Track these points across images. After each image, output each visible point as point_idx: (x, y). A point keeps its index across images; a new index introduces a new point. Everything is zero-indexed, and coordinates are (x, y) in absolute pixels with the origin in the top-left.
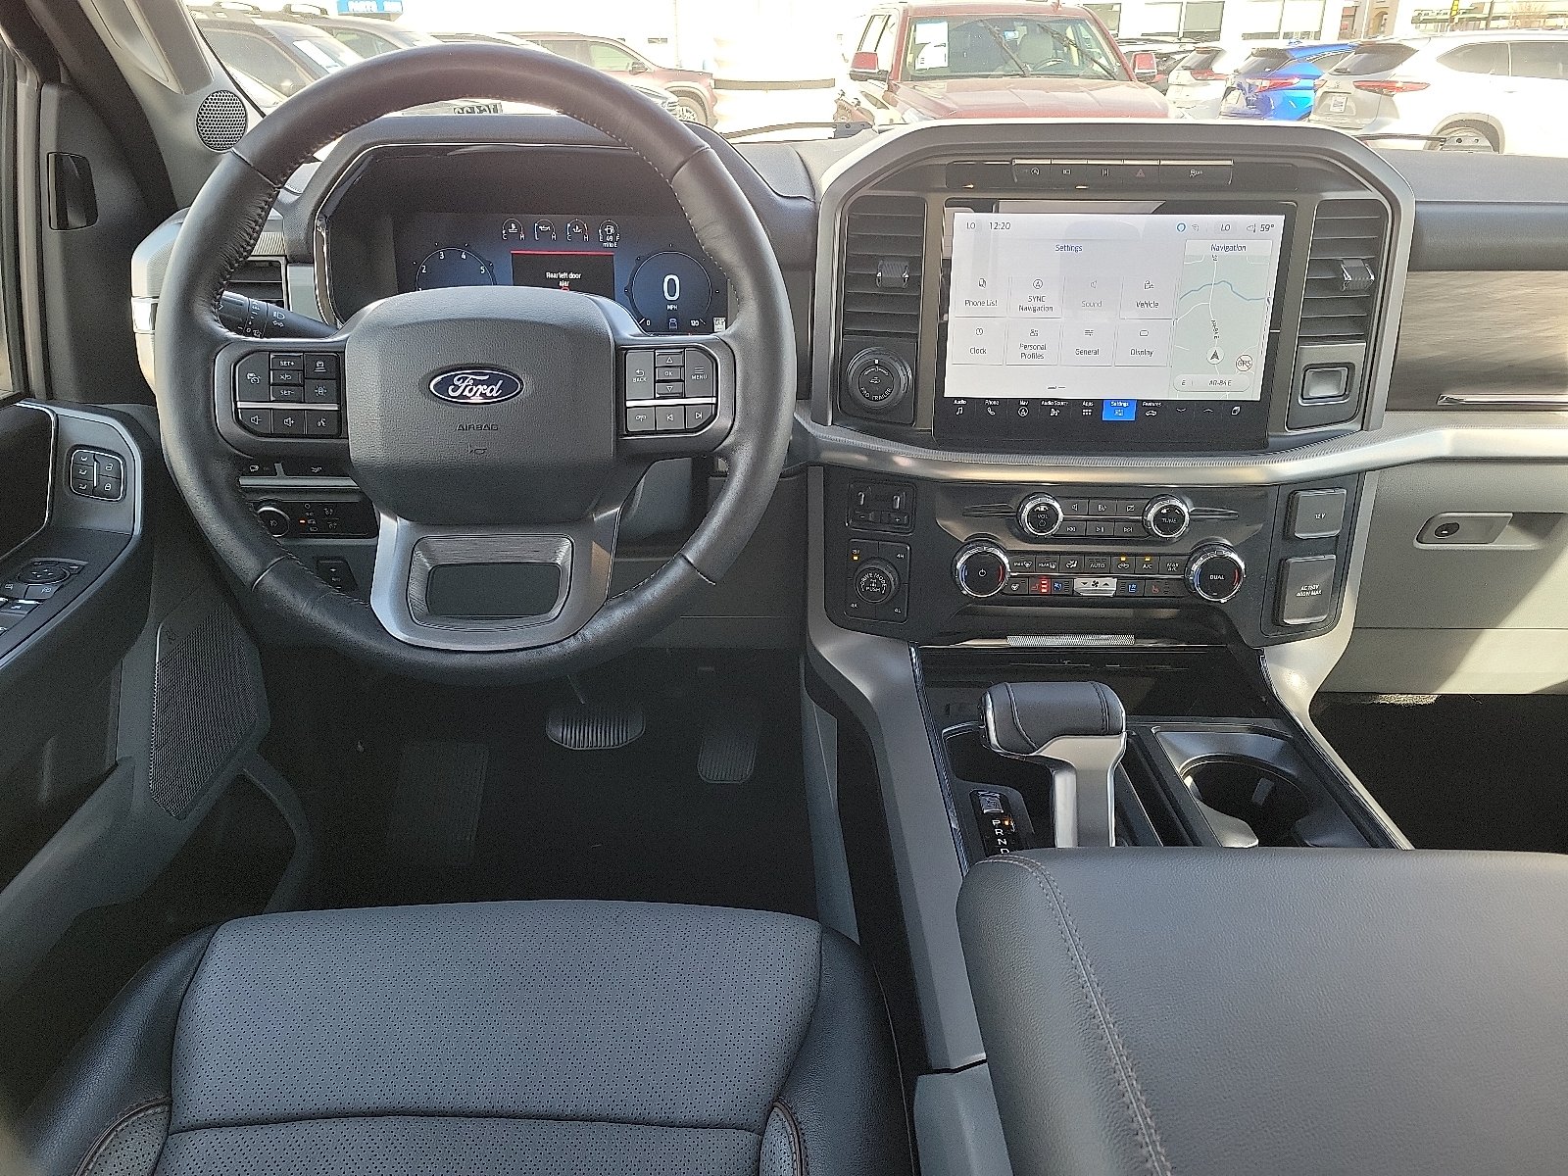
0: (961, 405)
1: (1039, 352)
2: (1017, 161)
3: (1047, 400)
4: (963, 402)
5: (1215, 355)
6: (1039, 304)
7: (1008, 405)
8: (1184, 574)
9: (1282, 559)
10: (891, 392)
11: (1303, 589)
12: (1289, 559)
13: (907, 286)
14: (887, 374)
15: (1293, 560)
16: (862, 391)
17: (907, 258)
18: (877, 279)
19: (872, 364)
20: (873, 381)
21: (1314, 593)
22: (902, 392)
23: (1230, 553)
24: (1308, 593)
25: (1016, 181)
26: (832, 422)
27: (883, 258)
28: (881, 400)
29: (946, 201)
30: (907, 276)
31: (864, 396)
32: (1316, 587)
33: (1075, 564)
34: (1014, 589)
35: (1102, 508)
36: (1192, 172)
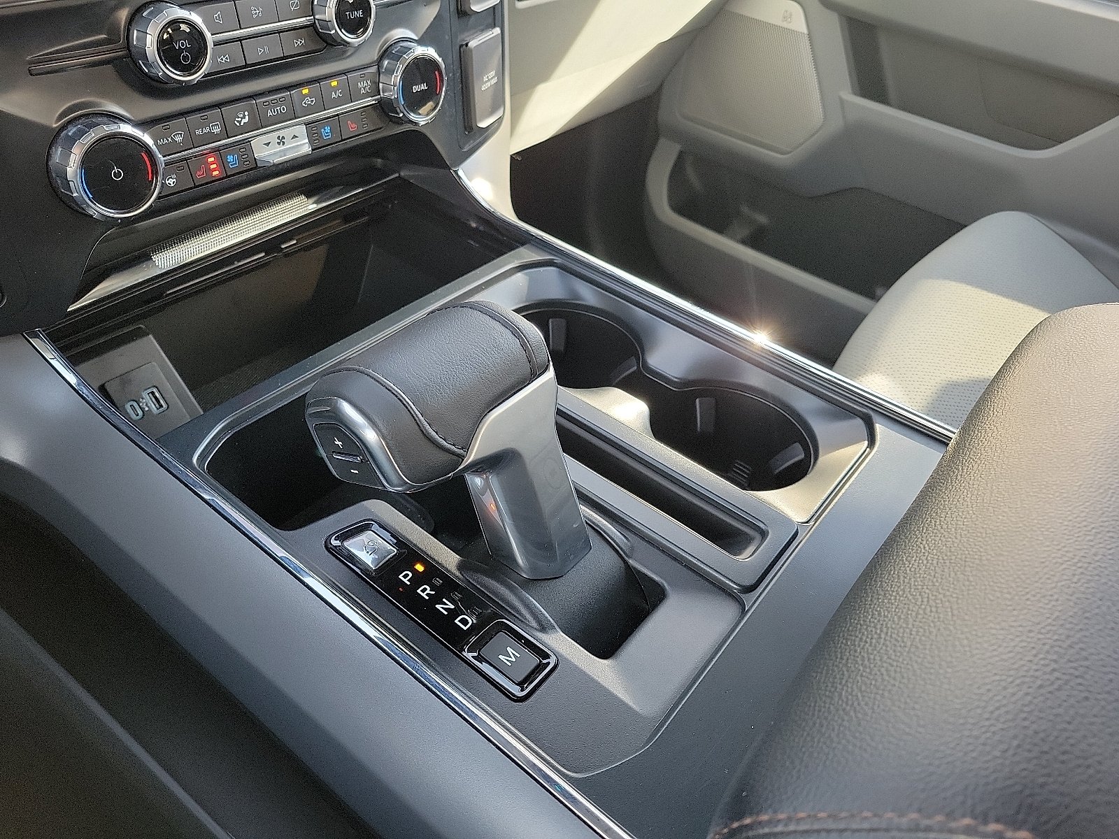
8: (379, 94)
9: (461, 45)
11: (485, 80)
12: (470, 44)
15: (473, 44)
21: (492, 82)
23: (425, 48)
24: (489, 83)
32: (494, 73)
33: (247, 117)
34: (172, 185)
35: (258, 11)
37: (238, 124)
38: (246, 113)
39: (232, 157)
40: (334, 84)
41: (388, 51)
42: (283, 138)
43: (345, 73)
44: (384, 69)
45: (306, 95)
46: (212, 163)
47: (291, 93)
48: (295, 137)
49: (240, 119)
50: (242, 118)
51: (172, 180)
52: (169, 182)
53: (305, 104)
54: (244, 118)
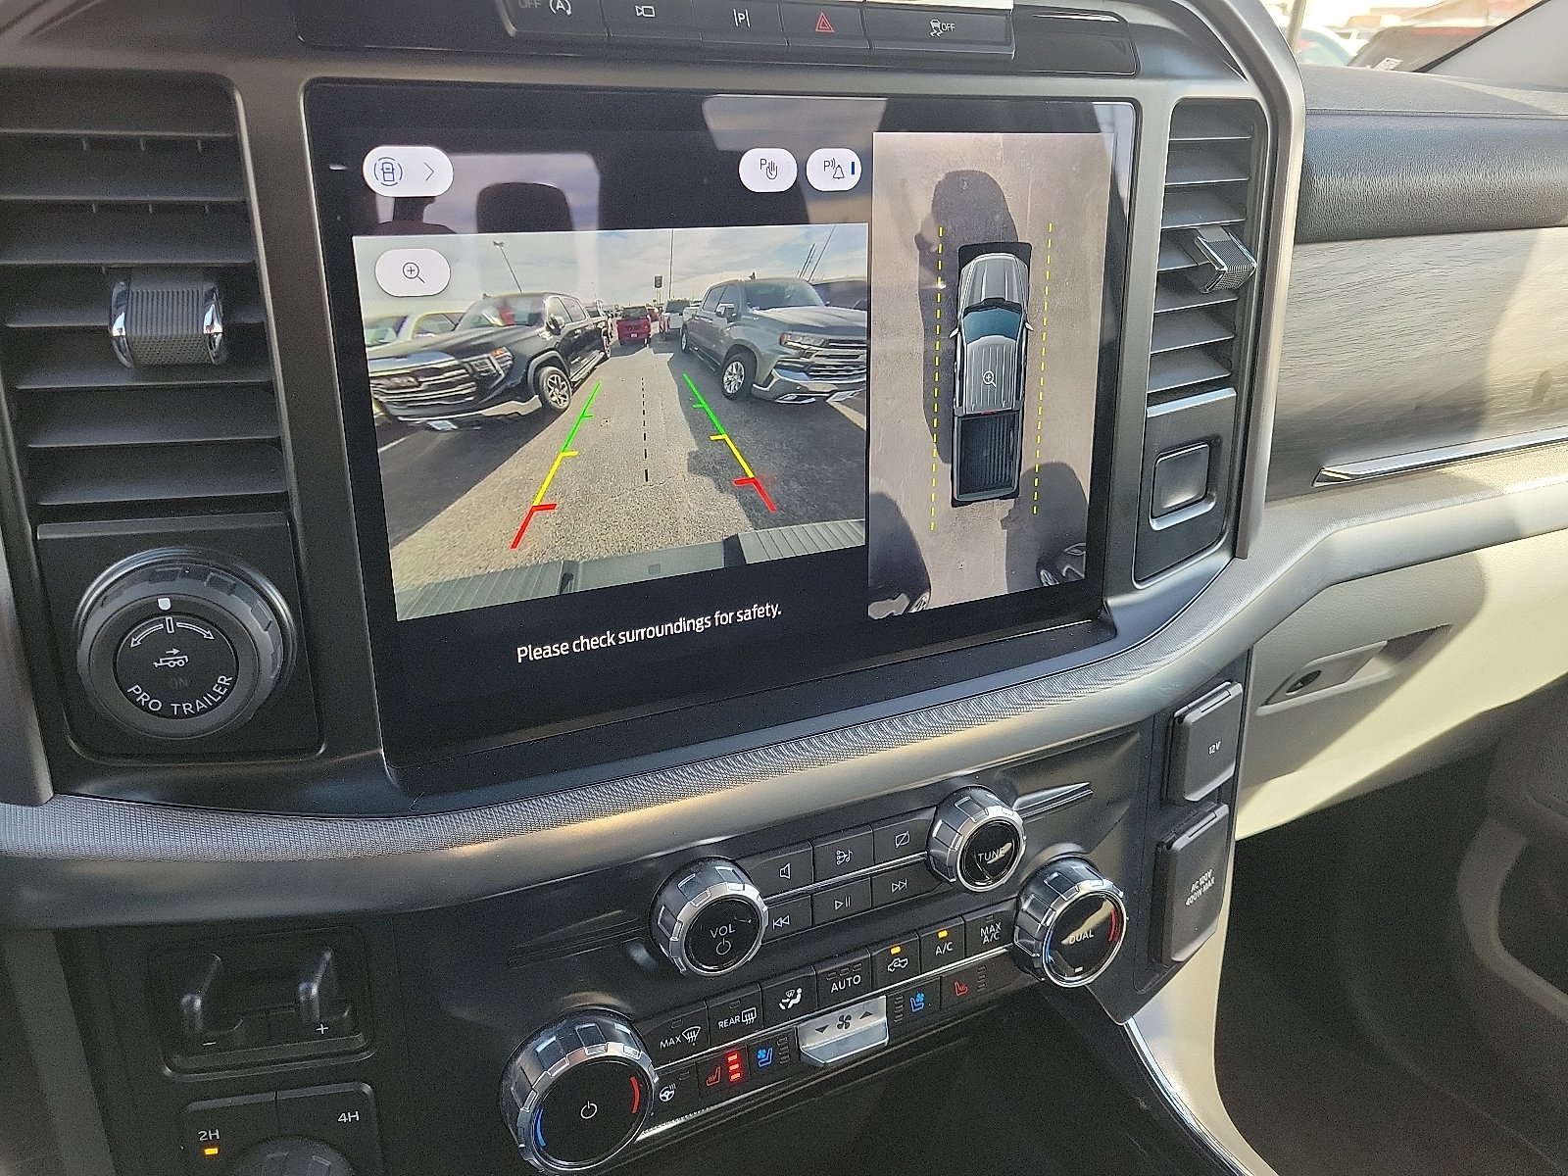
8: (1013, 942)
9: (1160, 844)
10: (233, 682)
11: (1193, 889)
12: (1174, 845)
13: (224, 356)
14: (209, 635)
15: (1179, 844)
16: (132, 698)
17: (208, 272)
18: (114, 342)
19: (151, 612)
20: (163, 661)
21: (1205, 888)
22: (270, 675)
23: (1099, 882)
24: (1200, 891)
25: (512, 30)
26: (58, 790)
27: (127, 273)
28: (203, 711)
29: (306, 89)
30: (218, 328)
31: (145, 708)
32: (1209, 874)
33: (799, 996)
34: (668, 1099)
35: (845, 856)
36: (933, 25)
37: (783, 1008)
38: (799, 991)
39: (764, 1051)
40: (943, 934)
41: (1037, 876)
42: (849, 1018)
43: (961, 916)
44: (1025, 906)
45: (896, 955)
46: (733, 1063)
47: (874, 954)
48: (867, 1014)
49: (788, 1000)
50: (791, 998)
51: (669, 1093)
52: (664, 1095)
53: (892, 967)
54: (794, 997)
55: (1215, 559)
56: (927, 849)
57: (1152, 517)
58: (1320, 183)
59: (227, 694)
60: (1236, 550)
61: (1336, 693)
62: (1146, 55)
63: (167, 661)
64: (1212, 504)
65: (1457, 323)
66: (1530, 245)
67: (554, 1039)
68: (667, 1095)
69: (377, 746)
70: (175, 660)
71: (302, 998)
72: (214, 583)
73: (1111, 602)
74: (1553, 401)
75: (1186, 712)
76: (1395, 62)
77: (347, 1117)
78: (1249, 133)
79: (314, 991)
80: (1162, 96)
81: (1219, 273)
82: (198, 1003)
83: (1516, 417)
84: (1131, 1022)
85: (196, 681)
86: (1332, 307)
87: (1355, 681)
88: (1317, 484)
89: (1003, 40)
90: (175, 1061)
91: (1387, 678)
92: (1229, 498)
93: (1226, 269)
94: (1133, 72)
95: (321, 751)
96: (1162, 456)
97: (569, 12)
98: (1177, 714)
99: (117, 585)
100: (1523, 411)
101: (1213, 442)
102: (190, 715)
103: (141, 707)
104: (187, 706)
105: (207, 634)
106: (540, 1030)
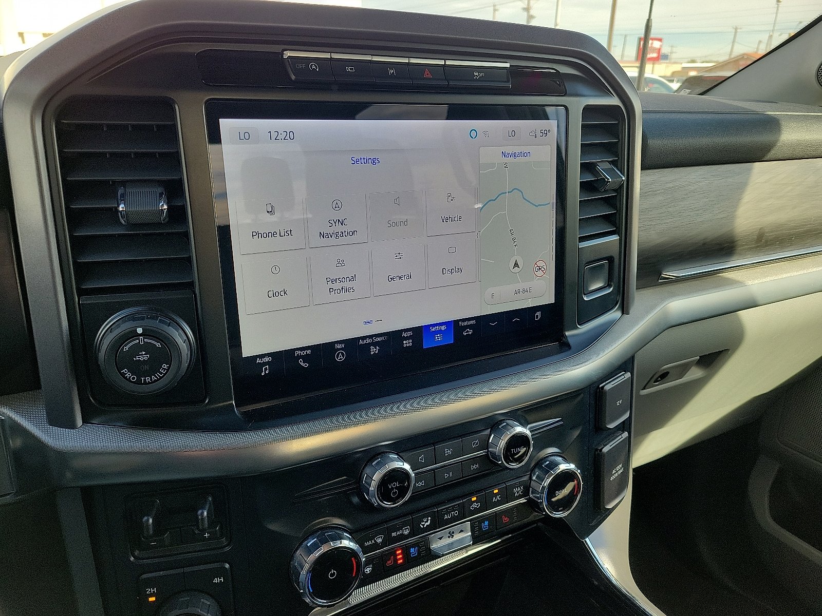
0: (265, 364)
1: (347, 284)
2: (288, 54)
3: (364, 338)
4: (266, 359)
5: (516, 265)
6: (339, 228)
7: (323, 351)
8: (529, 496)
9: (597, 450)
10: (169, 368)
11: (613, 472)
12: (603, 450)
13: (167, 219)
14: (159, 345)
15: (606, 449)
16: (123, 375)
17: (160, 183)
18: (119, 214)
19: (133, 335)
20: (138, 358)
21: (619, 472)
22: (185, 365)
23: (568, 465)
24: (617, 474)
25: (293, 77)
26: (85, 421)
27: (124, 183)
28: (155, 381)
29: (206, 103)
30: (165, 207)
31: (129, 380)
32: (621, 466)
33: (429, 521)
34: (368, 572)
35: (449, 451)
36: (475, 74)
37: (422, 527)
38: (429, 518)
39: (414, 549)
40: (496, 491)
41: (539, 464)
42: (453, 533)
43: (504, 483)
44: (534, 478)
45: (474, 501)
46: (399, 554)
47: (464, 501)
48: (462, 531)
49: (424, 523)
50: (426, 522)
51: (369, 569)
52: (367, 570)
53: (473, 507)
54: (427, 522)
55: (614, 314)
56: (487, 449)
57: (584, 294)
58: (651, 142)
59: (166, 373)
60: (624, 310)
61: (677, 384)
62: (569, 86)
63: (140, 358)
64: (611, 289)
65: (719, 206)
66: (750, 170)
67: (315, 539)
68: (368, 570)
69: (232, 400)
70: (144, 357)
71: (200, 517)
72: (161, 321)
73: (567, 333)
74: (766, 241)
75: (605, 385)
76: (688, 91)
77: (217, 580)
78: (617, 120)
79: (205, 513)
80: (577, 104)
81: (608, 182)
82: (151, 521)
83: (750, 249)
84: (587, 540)
85: (153, 366)
86: (661, 198)
87: (686, 378)
88: (660, 281)
89: (506, 80)
90: (136, 554)
91: (701, 376)
92: (619, 286)
93: (610, 180)
94: (564, 94)
95: (207, 402)
96: (587, 266)
97: (318, 70)
98: (601, 386)
99: (117, 323)
100: (753, 246)
101: (610, 259)
102: (149, 383)
103: (127, 379)
104: (148, 379)
105: (158, 345)
106: (308, 536)
